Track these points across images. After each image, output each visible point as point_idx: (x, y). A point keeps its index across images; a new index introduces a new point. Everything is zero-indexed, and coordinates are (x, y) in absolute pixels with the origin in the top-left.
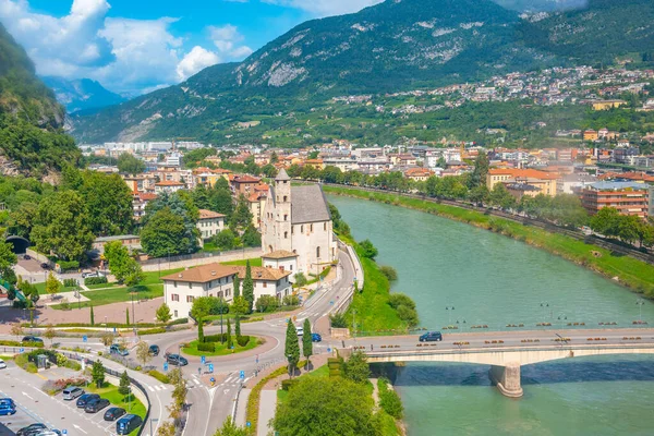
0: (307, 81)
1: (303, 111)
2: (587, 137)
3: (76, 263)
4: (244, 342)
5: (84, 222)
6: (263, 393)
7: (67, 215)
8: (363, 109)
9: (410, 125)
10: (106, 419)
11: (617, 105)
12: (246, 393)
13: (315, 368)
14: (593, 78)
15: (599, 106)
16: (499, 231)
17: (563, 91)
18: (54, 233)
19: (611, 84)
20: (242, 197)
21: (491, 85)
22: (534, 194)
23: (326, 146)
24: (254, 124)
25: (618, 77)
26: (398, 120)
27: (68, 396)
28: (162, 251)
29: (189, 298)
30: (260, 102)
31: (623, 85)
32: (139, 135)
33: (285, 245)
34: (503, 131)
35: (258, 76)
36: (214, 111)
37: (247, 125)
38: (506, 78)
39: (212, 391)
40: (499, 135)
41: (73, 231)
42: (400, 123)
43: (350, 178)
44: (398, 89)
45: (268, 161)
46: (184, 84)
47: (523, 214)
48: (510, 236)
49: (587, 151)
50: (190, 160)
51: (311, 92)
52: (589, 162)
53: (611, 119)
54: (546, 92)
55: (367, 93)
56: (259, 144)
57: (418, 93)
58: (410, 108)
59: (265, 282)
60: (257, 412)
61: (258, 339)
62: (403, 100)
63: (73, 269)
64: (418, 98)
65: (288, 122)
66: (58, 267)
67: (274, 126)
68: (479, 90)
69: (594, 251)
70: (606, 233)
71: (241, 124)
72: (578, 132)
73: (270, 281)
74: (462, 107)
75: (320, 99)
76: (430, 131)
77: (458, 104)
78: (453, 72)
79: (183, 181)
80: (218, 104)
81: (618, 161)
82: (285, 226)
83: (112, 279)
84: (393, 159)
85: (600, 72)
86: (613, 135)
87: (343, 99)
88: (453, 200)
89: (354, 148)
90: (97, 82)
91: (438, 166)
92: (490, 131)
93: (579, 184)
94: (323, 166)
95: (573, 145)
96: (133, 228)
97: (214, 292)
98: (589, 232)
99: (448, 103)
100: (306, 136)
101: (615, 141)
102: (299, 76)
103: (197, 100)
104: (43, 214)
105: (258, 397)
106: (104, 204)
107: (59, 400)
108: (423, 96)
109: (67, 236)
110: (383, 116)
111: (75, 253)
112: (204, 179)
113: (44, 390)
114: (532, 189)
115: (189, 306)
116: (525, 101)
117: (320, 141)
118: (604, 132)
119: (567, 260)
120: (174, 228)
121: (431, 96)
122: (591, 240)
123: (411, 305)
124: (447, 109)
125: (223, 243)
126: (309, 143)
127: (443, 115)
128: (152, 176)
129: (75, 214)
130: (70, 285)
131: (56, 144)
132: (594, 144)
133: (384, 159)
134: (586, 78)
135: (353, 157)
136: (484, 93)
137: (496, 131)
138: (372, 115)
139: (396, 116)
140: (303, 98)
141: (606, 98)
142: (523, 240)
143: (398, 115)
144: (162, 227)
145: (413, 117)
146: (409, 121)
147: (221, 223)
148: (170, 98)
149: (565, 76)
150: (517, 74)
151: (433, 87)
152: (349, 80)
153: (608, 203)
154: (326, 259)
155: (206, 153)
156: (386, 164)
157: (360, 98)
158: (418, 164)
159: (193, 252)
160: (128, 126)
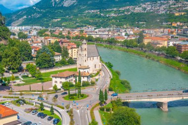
0: (76, 5)
1: (76, 15)
2: (173, 25)
3: (17, 71)
4: (82, 96)
5: (19, 57)
6: (94, 111)
7: (14, 55)
8: (97, 15)
9: (113, 20)
10: (48, 120)
11: (183, 14)
12: (89, 112)
13: (108, 104)
14: (174, 5)
15: (177, 14)
16: (149, 58)
17: (165, 9)
18: (10, 61)
19: (180, 7)
20: (64, 47)
21: (140, 7)
22: (161, 46)
23: (84, 27)
24: (59, 20)
25: (183, 4)
26: (109, 19)
27: (34, 113)
28: (43, 66)
29: (61, 82)
30: (61, 12)
31: (185, 7)
32: (18, 24)
33: (85, 64)
34: (144, 23)
35: (60, 3)
36: (44, 15)
37: (56, 20)
38: (145, 4)
39: (78, 111)
40: (143, 24)
41: (15, 60)
42: (110, 20)
43: (97, 40)
44: (108, 8)
45: (67, 33)
46: (34, 6)
47: (157, 52)
48: (153, 60)
49: (173, 30)
50: (41, 34)
51: (78, 9)
52: (174, 33)
53: (181, 19)
54: (159, 9)
55: (98, 9)
56: (61, 27)
57: (115, 9)
58: (113, 15)
59: (84, 77)
60: (94, 117)
61: (87, 95)
62: (111, 11)
63: (16, 72)
64: (116, 11)
65: (71, 19)
66: (11, 72)
67: (66, 21)
68: (136, 9)
69: (182, 65)
70: (185, 59)
71: (54, 20)
72: (170, 23)
73: (85, 76)
74: (131, 14)
75: (81, 11)
76: (120, 22)
77: (129, 13)
78: (127, 2)
79: (42, 41)
80: (46, 13)
81: (184, 33)
82: (85, 58)
83: (30, 76)
84: (110, 33)
85: (177, 2)
86: (181, 24)
87: (90, 11)
88: (132, 47)
89: (95, 29)
90: (2, 5)
91: (125, 35)
92: (140, 23)
93: (175, 43)
94: (87, 36)
95: (168, 27)
96: (31, 58)
97: (68, 80)
98: (179, 58)
99: (126, 13)
100: (77, 24)
101: (182, 26)
102: (74, 3)
103: (39, 11)
104: (6, 55)
105: (93, 113)
106: (22, 51)
107: (31, 114)
108: (117, 10)
109: (14, 62)
110: (103, 17)
111: (16, 67)
112: (50, 41)
113: (25, 111)
114: (160, 44)
115: (61, 85)
116: (152, 12)
117: (82, 26)
118: (179, 23)
119: (173, 68)
120: (48, 59)
121: (120, 10)
122: (180, 61)
123: (128, 83)
124: (126, 15)
125: (63, 63)
126: (78, 27)
127: (124, 17)
128: (30, 39)
129: (16, 54)
130: (17, 78)
131: (4, 31)
132: (175, 27)
133: (107, 33)
134: (172, 5)
135: (96, 32)
136: (138, 9)
137: (142, 23)
138: (100, 17)
139: (108, 17)
140: (76, 11)
141: (179, 11)
142: (158, 61)
143: (109, 17)
144: (44, 59)
145: (114, 18)
146: (113, 19)
147: (61, 56)
148: (29, 10)
149: (165, 4)
150: (149, 3)
151: (120, 7)
152: (91, 5)
153: (185, 49)
154: (98, 68)
155: (45, 31)
156: (108, 35)
157: (95, 11)
158: (119, 35)
159: (53, 66)
160: (15, 21)
